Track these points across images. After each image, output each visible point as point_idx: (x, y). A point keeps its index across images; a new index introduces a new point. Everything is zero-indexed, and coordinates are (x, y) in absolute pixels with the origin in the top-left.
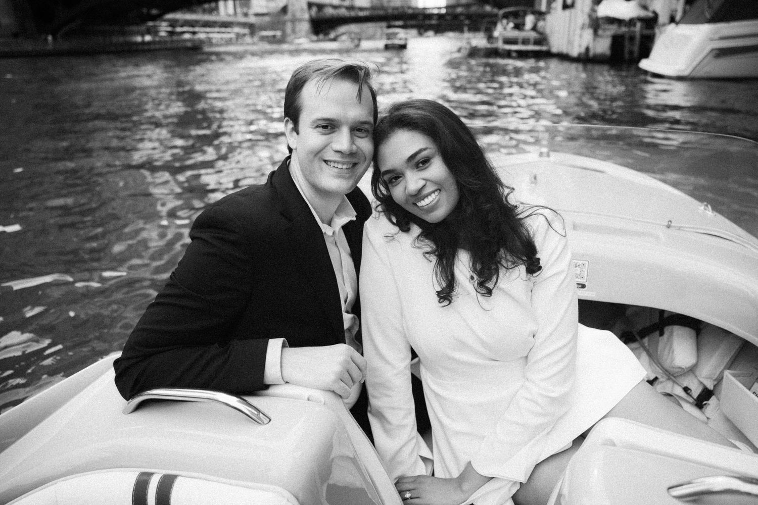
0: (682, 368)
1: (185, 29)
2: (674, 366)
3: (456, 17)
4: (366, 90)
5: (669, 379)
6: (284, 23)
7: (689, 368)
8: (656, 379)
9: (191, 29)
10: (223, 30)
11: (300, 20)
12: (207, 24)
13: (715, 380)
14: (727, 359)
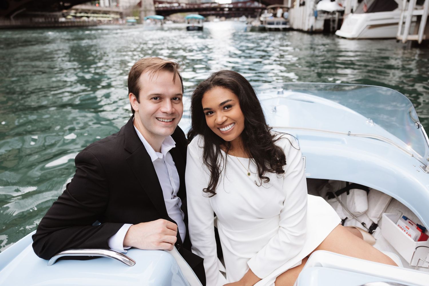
0: (360, 213)
1: (82, 14)
2: (355, 211)
3: (238, 9)
4: (177, 78)
5: (354, 218)
6: (140, 12)
7: (364, 212)
8: (347, 218)
9: (86, 15)
10: (105, 15)
11: (150, 11)
12: (95, 12)
13: (378, 218)
14: (384, 206)
